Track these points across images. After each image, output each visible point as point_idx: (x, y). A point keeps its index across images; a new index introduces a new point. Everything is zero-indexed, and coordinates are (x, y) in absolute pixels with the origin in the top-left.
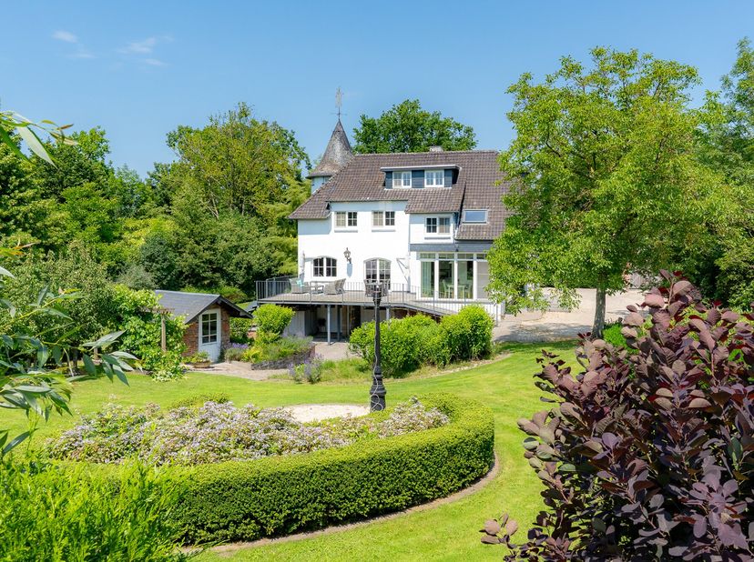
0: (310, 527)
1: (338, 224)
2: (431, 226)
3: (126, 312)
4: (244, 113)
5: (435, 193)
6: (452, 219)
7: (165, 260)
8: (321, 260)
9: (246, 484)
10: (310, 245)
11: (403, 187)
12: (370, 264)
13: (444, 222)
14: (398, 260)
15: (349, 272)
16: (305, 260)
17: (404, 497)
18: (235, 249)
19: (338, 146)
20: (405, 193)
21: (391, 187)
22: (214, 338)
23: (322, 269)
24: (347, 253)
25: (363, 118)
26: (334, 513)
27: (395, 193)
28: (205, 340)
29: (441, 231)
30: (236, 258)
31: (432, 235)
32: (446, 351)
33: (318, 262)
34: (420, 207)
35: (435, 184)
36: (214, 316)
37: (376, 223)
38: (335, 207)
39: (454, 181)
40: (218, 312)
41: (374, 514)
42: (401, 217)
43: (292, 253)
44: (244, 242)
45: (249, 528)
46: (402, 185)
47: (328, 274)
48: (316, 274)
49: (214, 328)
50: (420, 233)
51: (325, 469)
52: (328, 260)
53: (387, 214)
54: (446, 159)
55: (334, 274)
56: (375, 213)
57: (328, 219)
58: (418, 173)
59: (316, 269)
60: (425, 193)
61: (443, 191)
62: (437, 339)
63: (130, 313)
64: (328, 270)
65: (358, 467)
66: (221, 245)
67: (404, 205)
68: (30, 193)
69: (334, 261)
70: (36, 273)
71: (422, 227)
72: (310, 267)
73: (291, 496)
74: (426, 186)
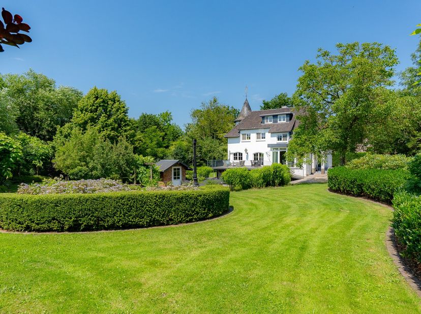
0: (88, 228)
1: (243, 139)
2: (279, 139)
3: (140, 165)
4: (215, 101)
5: (282, 124)
6: (288, 135)
7: (181, 155)
8: (237, 154)
9: (51, 203)
10: (233, 148)
11: (269, 123)
12: (256, 155)
13: (285, 136)
14: (266, 153)
15: (247, 158)
16: (230, 154)
17: (146, 220)
18: (210, 151)
19: (246, 109)
20: (270, 125)
21: (264, 123)
22: (179, 178)
23: (237, 158)
24: (246, 150)
25: (264, 101)
26: (101, 223)
27: (265, 125)
28: (175, 178)
29: (284, 140)
30: (210, 155)
31: (280, 141)
32: (261, 181)
33: (235, 154)
34: (275, 130)
35: (282, 121)
36: (179, 169)
37: (258, 138)
38: (242, 132)
39: (290, 119)
40: (180, 167)
41: (126, 226)
42: (268, 135)
43: (226, 150)
44: (213, 149)
45: (55, 225)
46: (269, 122)
47: (239, 159)
48: (235, 159)
49: (179, 175)
50: (274, 141)
51: (95, 199)
52: (239, 153)
53: (262, 134)
54: (288, 110)
55: (242, 159)
56: (257, 134)
57: (239, 137)
58: (275, 116)
59: (235, 157)
60: (278, 125)
61: (285, 124)
62: (257, 175)
63: (141, 165)
64: (239, 158)
65: (115, 201)
66: (204, 150)
67: (268, 130)
68: (128, 128)
69: (242, 154)
70: (101, 147)
71: (276, 139)
72: (232, 157)
73: (76, 211)
74: (278, 122)
